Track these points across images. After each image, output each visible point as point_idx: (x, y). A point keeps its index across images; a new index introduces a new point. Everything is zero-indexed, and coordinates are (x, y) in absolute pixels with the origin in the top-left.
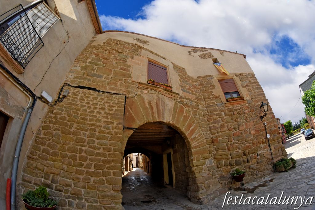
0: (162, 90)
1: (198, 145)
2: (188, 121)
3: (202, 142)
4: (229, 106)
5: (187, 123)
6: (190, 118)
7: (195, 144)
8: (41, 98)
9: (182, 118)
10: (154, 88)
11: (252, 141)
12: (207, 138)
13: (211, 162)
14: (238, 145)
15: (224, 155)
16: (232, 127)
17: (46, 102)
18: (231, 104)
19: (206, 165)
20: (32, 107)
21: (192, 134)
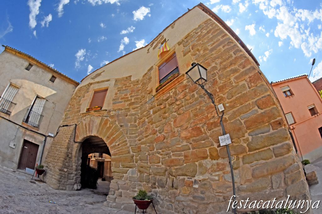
0: (93, 112)
1: (117, 152)
2: (111, 131)
3: (123, 149)
4: (158, 98)
5: (109, 133)
6: (112, 128)
7: (114, 152)
8: (49, 136)
9: (105, 130)
10: (89, 114)
11: (183, 152)
12: (132, 146)
13: (133, 173)
14: (161, 156)
15: (144, 168)
16: (158, 129)
17: (51, 137)
18: (161, 93)
19: (127, 174)
20: (45, 141)
21: (113, 143)
